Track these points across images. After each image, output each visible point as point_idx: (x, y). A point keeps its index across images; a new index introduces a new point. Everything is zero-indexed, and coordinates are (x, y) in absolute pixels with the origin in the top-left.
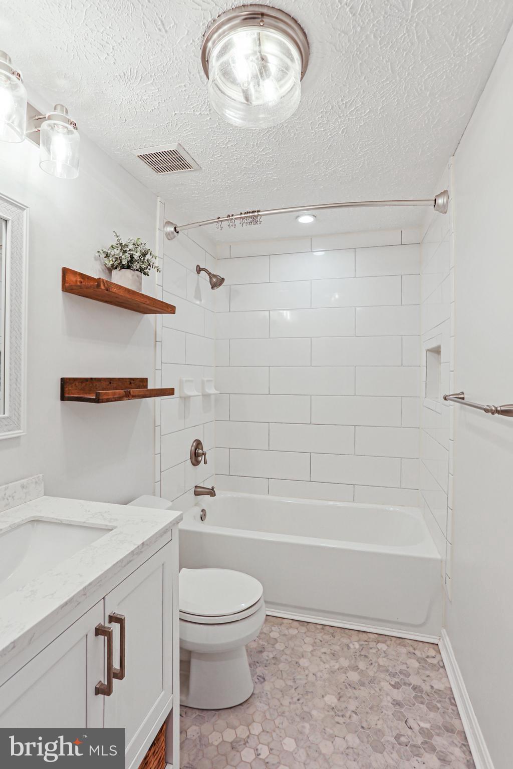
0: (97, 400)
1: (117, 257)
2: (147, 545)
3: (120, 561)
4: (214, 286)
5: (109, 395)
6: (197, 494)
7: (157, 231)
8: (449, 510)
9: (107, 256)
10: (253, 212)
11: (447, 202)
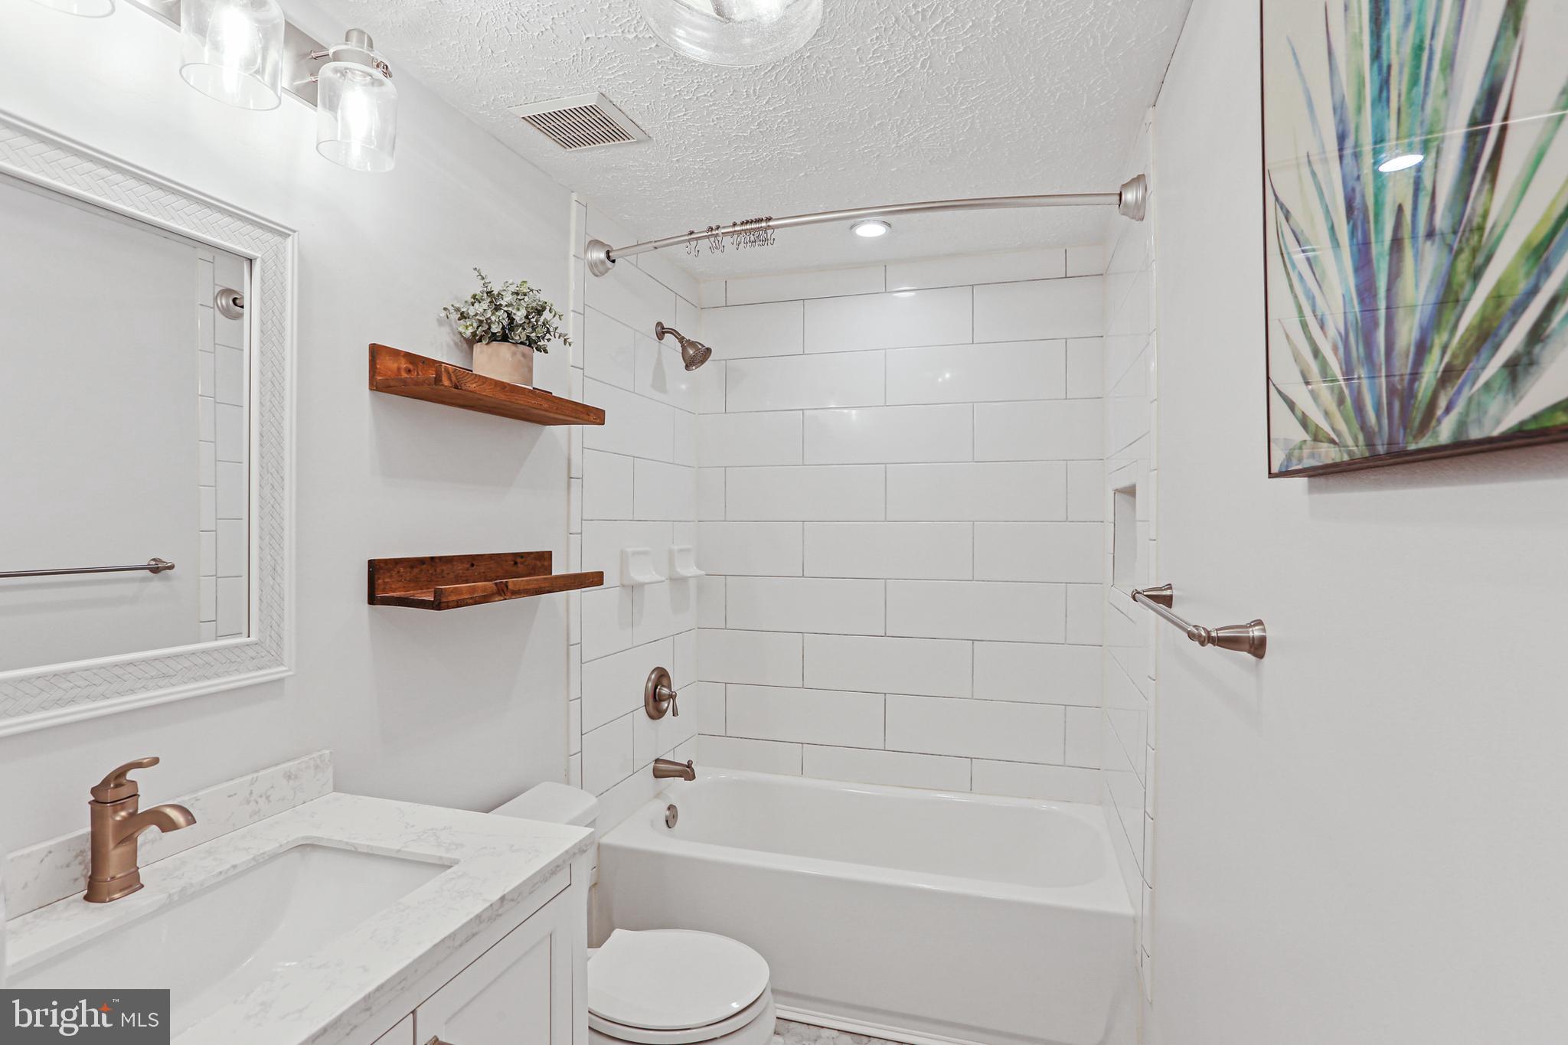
0: (437, 603)
1: (481, 318)
2: (512, 900)
3: (449, 936)
4: (691, 363)
5: (462, 594)
6: (658, 774)
7: (572, 259)
8: (1148, 820)
9: (463, 316)
10: (760, 220)
11: (1144, 198)
